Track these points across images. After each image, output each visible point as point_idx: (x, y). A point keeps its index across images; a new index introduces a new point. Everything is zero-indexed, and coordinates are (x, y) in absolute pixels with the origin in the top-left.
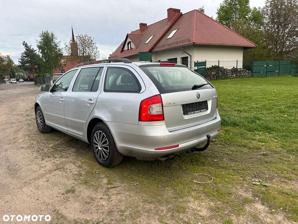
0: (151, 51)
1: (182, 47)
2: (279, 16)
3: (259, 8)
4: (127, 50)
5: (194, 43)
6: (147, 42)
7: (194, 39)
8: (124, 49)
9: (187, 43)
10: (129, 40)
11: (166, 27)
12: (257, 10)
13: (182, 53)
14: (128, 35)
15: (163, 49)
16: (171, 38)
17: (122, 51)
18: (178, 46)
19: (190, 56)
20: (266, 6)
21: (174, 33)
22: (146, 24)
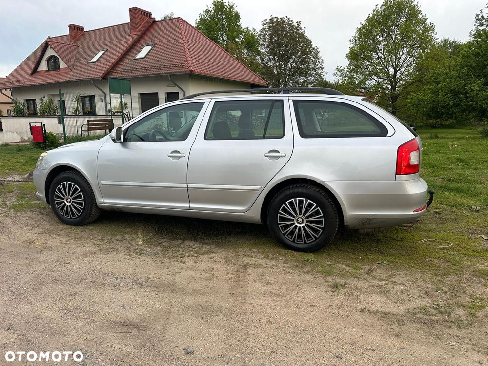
0: (105, 77)
1: (170, 76)
2: (278, 44)
3: (254, 30)
4: (46, 71)
5: (191, 71)
6: (94, 60)
7: (190, 65)
8: (40, 69)
9: (178, 71)
10: (50, 53)
11: (130, 39)
12: (250, 32)
13: (168, 86)
14: (49, 43)
15: (132, 76)
16: (144, 58)
17: (35, 71)
18: (162, 73)
19: (183, 91)
20: (264, 29)
21: (148, 50)
22: (82, 28)
